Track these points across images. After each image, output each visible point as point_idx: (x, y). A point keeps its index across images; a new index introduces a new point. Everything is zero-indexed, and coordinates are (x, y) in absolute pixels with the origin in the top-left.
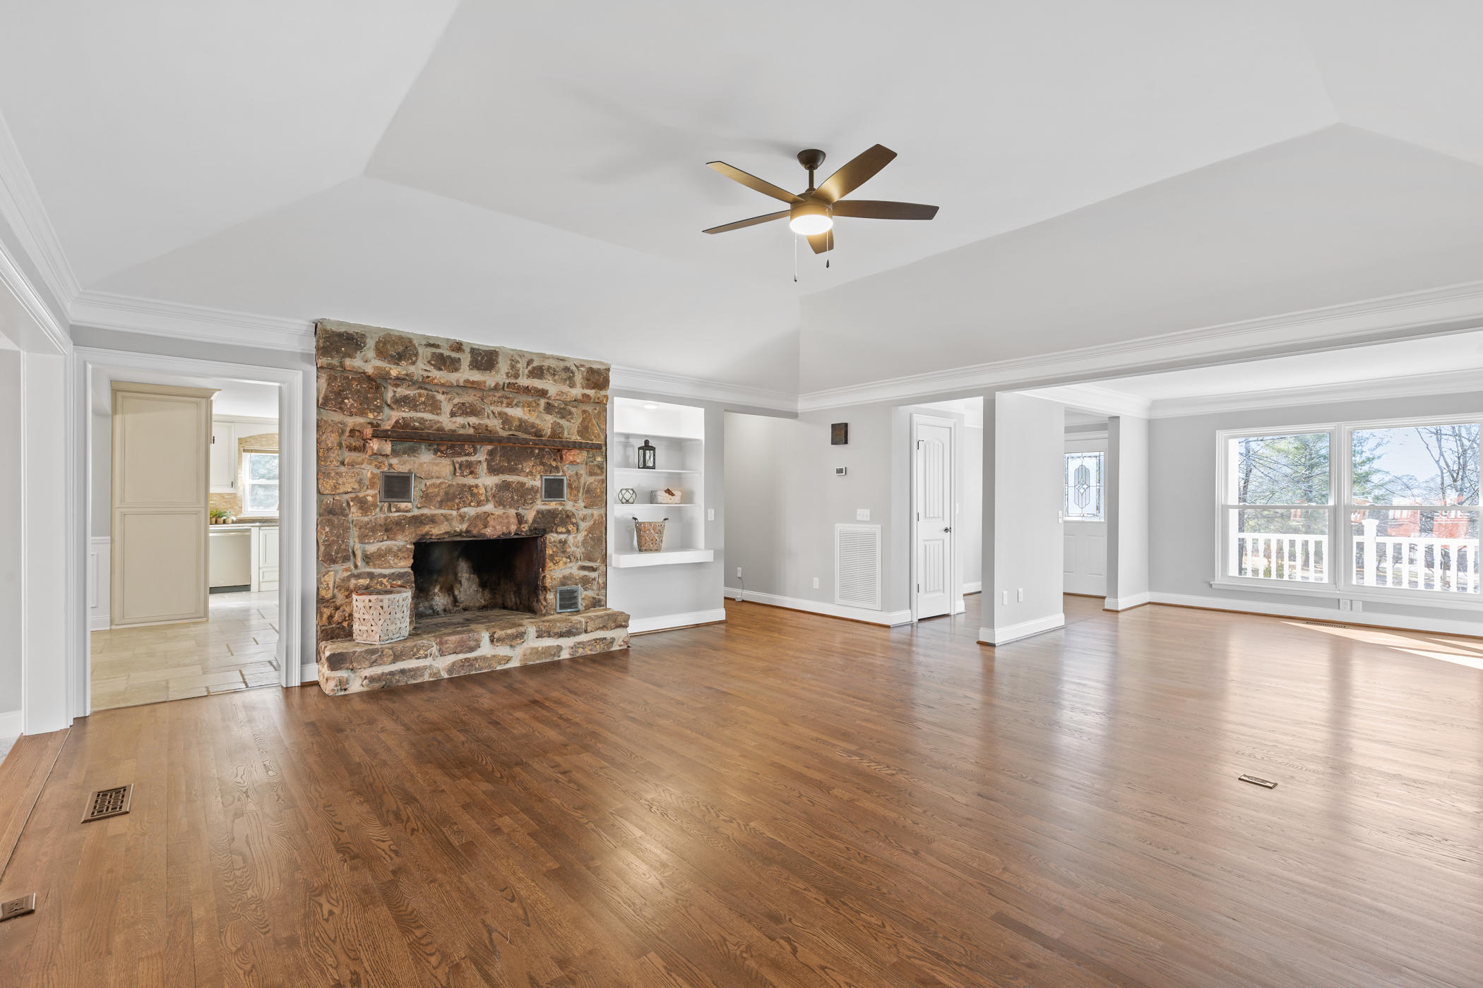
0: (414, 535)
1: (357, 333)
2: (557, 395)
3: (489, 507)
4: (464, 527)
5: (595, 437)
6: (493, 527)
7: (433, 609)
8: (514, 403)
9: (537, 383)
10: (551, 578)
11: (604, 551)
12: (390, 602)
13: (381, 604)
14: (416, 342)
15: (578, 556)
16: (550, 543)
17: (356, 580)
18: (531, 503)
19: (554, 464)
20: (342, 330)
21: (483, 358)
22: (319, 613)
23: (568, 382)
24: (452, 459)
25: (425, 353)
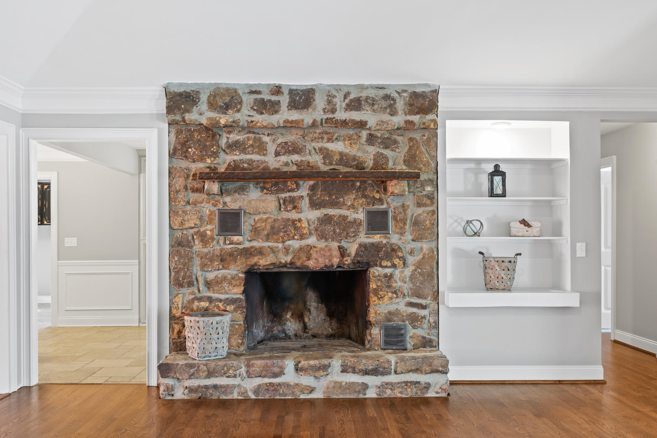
0: (244, 265)
1: (193, 91)
2: (377, 124)
3: (312, 240)
4: (289, 259)
5: (424, 165)
6: (316, 259)
7: (285, 333)
8: (334, 138)
9: (356, 116)
10: (376, 313)
11: (436, 288)
12: (205, 324)
13: (198, 324)
14: (240, 92)
15: (406, 292)
16: (374, 277)
17: (199, 302)
18: (354, 236)
19: (377, 196)
20: (182, 90)
21: (300, 97)
22: (171, 328)
23: (388, 111)
24: (277, 195)
25: (248, 100)
